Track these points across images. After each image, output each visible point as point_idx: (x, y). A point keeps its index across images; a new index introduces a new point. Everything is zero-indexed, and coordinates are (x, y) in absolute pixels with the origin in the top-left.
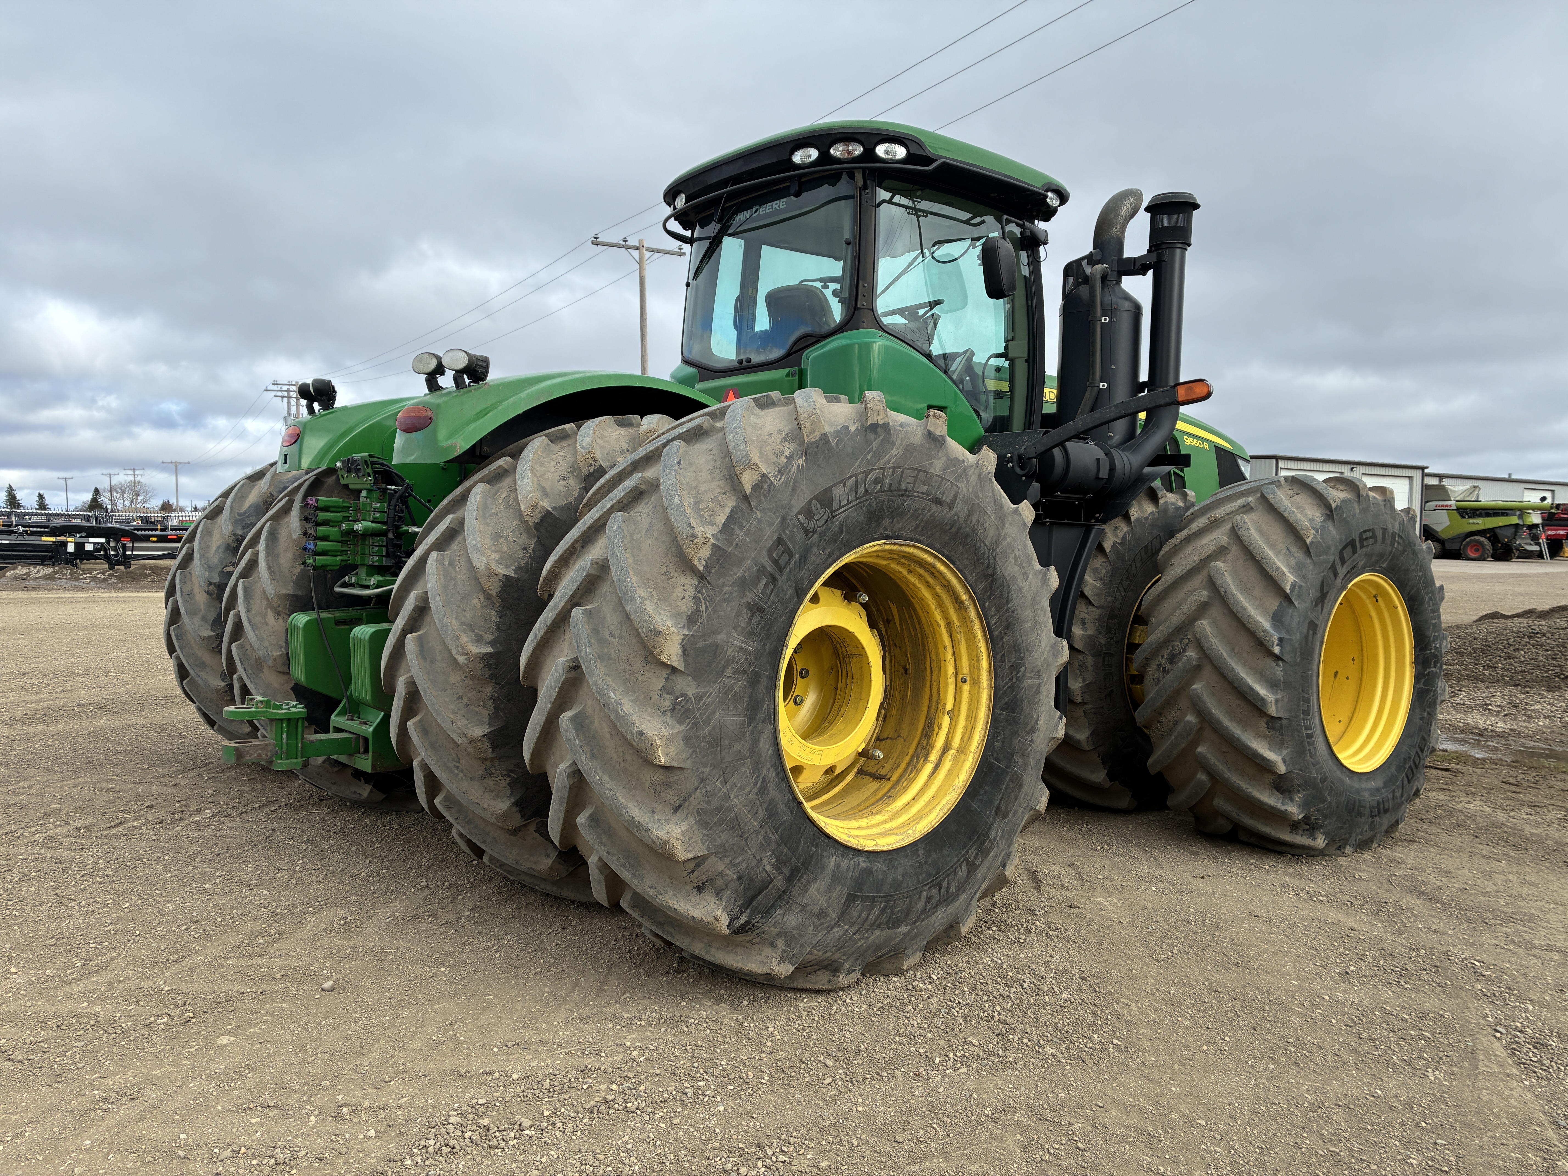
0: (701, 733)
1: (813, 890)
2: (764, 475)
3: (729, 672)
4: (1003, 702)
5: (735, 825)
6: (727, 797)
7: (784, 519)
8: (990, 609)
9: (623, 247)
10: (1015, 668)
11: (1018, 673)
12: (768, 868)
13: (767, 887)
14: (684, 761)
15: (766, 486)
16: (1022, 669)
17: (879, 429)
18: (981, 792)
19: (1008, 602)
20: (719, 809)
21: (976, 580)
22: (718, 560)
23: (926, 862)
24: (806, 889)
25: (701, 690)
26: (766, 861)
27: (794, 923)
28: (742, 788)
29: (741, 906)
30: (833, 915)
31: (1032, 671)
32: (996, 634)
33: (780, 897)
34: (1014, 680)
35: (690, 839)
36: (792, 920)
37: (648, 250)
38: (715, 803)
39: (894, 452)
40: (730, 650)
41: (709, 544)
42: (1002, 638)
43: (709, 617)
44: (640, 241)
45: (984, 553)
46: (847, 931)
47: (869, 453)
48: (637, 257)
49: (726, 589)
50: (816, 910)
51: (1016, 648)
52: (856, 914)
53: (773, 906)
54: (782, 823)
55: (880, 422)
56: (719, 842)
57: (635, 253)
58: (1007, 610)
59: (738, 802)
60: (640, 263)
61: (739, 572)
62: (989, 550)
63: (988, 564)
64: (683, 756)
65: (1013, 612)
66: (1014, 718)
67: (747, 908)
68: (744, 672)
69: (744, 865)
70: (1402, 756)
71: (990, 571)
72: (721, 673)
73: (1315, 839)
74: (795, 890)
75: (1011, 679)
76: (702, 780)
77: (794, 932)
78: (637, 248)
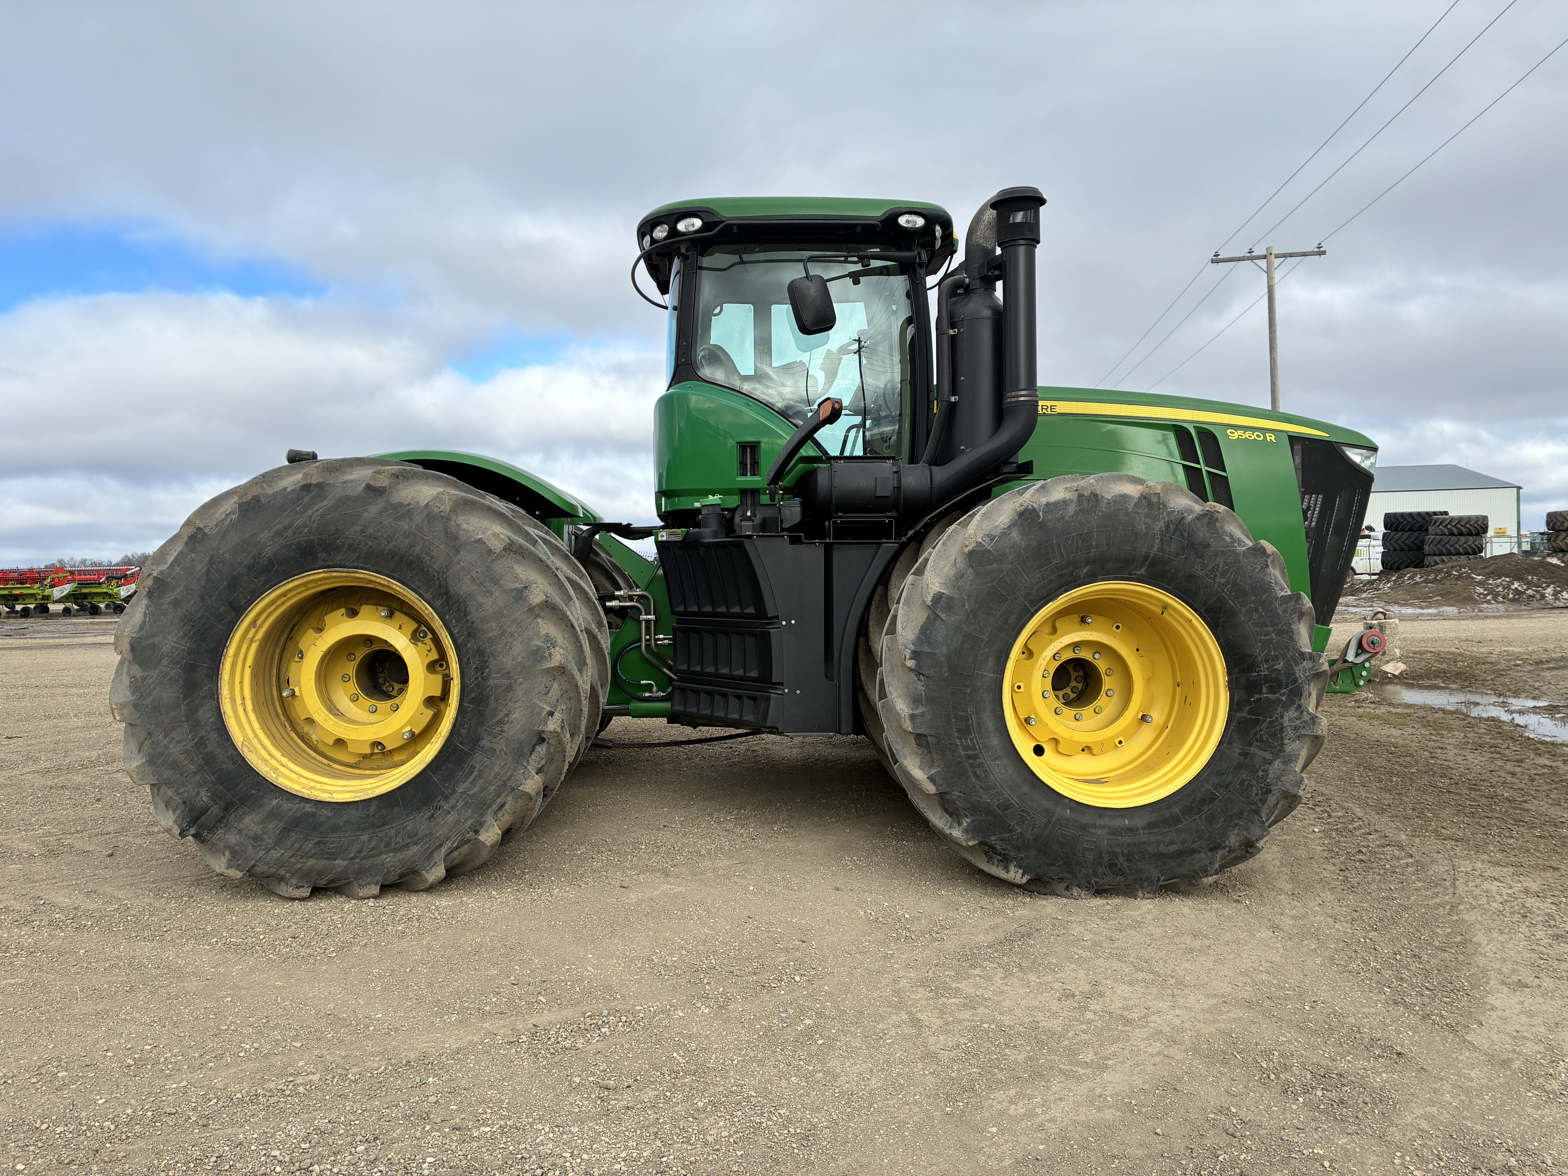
0: (145, 703)
1: (248, 820)
2: (199, 529)
3: (165, 662)
4: (470, 697)
5: (175, 765)
6: (166, 747)
7: (212, 557)
8: (451, 621)
9: (1248, 259)
10: (481, 669)
11: (483, 673)
12: (204, 799)
13: (207, 812)
14: (135, 720)
15: (200, 536)
16: (487, 670)
17: (312, 488)
18: (444, 768)
19: (466, 615)
20: (162, 754)
21: (432, 598)
22: (159, 587)
23: (373, 816)
24: (241, 818)
25: (145, 674)
26: (203, 794)
27: (234, 841)
28: (179, 742)
29: (189, 822)
30: (269, 840)
31: (498, 673)
32: (460, 641)
33: (219, 821)
34: (480, 679)
35: (143, 772)
36: (233, 838)
37: (1278, 256)
38: (159, 750)
39: (325, 503)
40: (164, 648)
41: (152, 577)
42: (466, 645)
43: (150, 625)
44: (1267, 249)
45: (434, 576)
46: (283, 854)
47: (298, 506)
48: (1264, 266)
49: (164, 607)
50: (251, 834)
51: (480, 653)
52: (290, 843)
53: (214, 826)
54: (219, 769)
55: (313, 482)
56: (165, 776)
57: (1263, 263)
58: (466, 621)
59: (175, 751)
60: (1269, 272)
61: (172, 596)
62: (439, 573)
63: (440, 585)
64: (134, 717)
65: (472, 623)
66: (479, 710)
67: (194, 824)
68: (177, 663)
69: (186, 795)
70: (1199, 795)
71: (443, 590)
72: (159, 663)
73: (1008, 872)
74: (232, 818)
75: (477, 679)
76: (149, 734)
77: (236, 848)
78: (1265, 257)
